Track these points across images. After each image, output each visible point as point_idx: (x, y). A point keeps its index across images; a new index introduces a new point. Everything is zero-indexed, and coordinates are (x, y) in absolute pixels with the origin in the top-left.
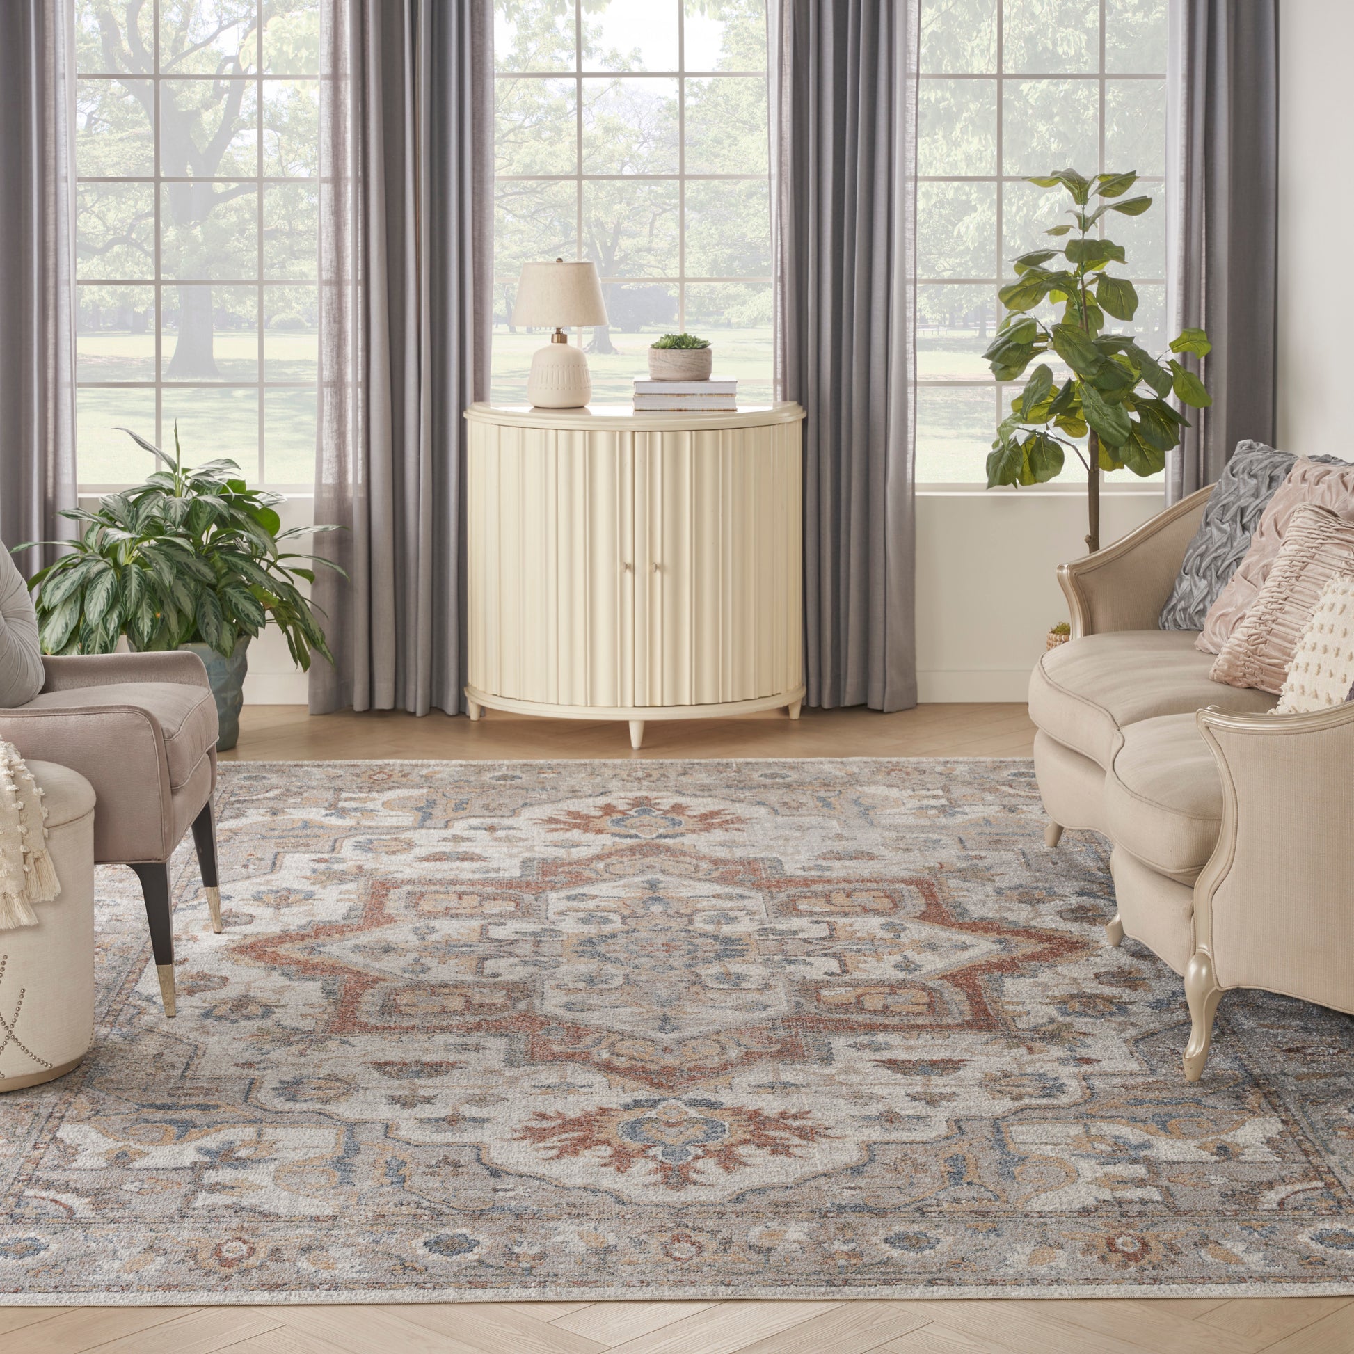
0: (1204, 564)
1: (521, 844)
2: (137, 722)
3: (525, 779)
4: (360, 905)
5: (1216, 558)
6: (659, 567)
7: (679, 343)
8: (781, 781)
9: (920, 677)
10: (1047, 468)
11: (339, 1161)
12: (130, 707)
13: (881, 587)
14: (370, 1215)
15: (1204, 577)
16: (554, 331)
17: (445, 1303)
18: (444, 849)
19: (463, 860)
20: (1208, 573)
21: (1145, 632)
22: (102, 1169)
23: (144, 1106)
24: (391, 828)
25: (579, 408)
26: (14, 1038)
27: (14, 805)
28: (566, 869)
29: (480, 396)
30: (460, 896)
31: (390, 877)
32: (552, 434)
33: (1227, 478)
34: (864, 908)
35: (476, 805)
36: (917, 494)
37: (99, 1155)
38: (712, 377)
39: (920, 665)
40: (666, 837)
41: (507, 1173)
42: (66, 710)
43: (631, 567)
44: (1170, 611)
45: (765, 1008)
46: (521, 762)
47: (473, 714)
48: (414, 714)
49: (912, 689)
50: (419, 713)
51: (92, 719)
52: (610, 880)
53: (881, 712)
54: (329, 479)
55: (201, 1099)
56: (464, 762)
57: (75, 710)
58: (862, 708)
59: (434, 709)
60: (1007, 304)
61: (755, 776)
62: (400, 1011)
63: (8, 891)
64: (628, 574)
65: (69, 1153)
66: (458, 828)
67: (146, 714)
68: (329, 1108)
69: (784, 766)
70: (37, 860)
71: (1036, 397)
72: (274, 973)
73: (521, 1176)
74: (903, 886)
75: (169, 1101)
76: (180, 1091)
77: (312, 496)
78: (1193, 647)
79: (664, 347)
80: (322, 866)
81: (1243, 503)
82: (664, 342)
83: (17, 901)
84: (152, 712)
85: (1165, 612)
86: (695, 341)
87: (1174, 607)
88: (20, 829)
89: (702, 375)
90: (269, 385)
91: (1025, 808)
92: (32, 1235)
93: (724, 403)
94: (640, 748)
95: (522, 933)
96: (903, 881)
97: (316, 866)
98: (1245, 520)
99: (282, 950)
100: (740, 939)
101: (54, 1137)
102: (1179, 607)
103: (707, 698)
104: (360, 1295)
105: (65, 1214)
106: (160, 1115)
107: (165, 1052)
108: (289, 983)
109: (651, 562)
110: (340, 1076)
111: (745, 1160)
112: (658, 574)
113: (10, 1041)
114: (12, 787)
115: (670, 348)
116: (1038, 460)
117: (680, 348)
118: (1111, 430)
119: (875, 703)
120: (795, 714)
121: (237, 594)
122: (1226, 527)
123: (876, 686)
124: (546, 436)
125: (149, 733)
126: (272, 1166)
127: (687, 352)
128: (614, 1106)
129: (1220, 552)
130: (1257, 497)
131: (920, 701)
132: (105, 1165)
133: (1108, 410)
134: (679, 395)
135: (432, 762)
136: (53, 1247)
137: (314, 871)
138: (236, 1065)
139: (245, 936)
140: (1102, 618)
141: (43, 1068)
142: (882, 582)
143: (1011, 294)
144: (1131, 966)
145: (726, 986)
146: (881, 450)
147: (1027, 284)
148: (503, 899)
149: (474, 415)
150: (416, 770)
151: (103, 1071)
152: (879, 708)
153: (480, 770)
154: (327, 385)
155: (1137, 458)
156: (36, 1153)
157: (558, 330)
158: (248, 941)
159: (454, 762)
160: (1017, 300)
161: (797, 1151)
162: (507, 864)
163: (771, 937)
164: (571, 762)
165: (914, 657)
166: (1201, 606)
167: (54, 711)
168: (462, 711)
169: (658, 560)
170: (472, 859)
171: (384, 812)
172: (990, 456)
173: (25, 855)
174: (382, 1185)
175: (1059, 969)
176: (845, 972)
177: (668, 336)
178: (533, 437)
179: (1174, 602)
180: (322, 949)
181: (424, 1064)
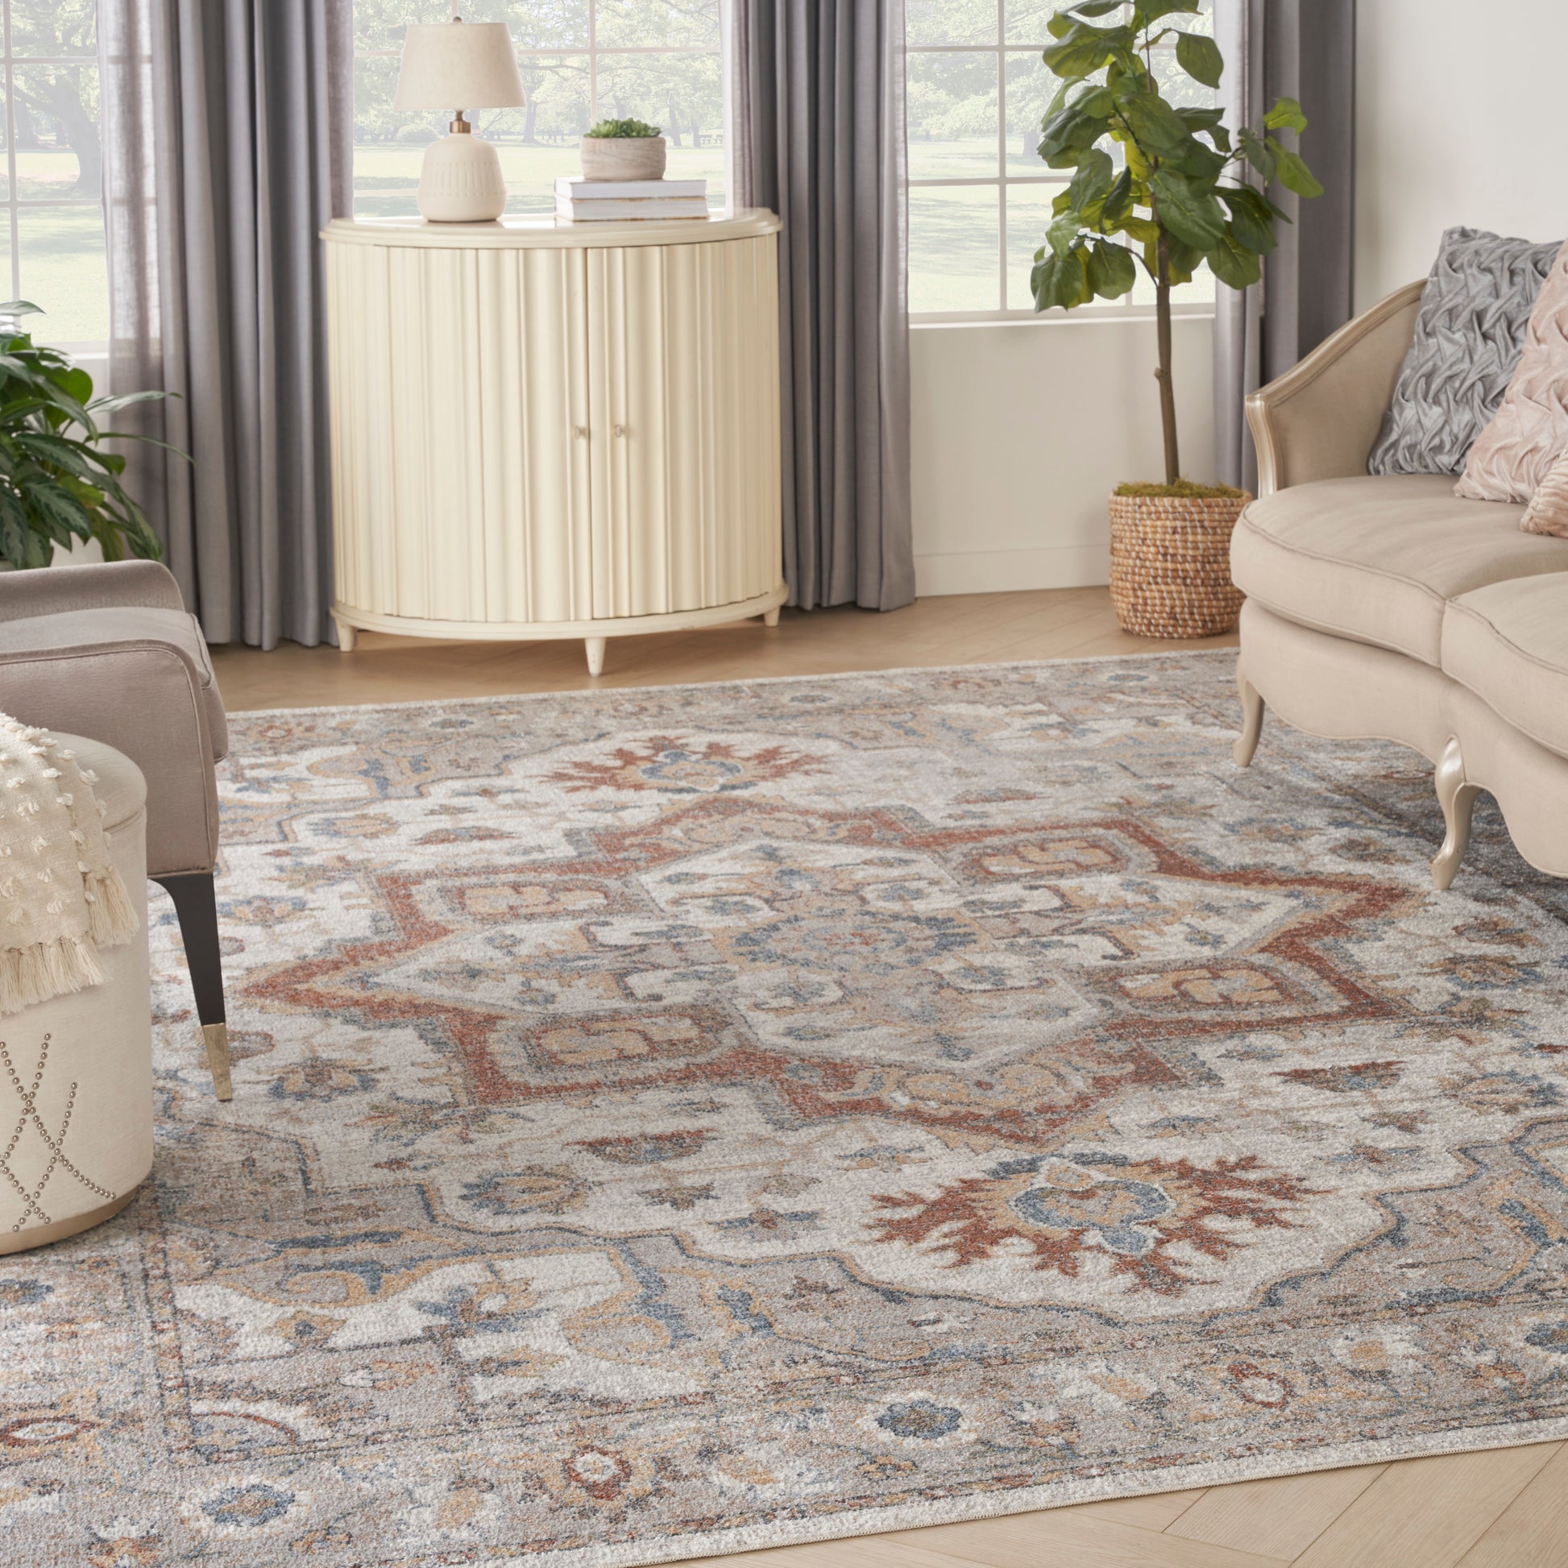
0: (1434, 387)
1: (542, 811)
2: (165, 663)
3: (478, 724)
4: (383, 911)
5: (1450, 378)
6: (625, 431)
7: (625, 130)
8: (824, 705)
9: (917, 563)
10: (1114, 283)
11: (645, 1302)
12: (150, 642)
13: (875, 449)
14: (761, 1384)
15: (1436, 402)
16: (453, 117)
17: (984, 1519)
18: (442, 826)
19: (481, 838)
20: (1443, 398)
21: (1354, 479)
22: (289, 1355)
23: (283, 1245)
24: (345, 801)
25: (490, 221)
26: (63, 1159)
27: (60, 800)
28: (638, 840)
29: (339, 212)
30: (516, 887)
31: (396, 869)
32: (470, 255)
33: (1447, 275)
34: (1078, 864)
35: (440, 760)
36: (912, 326)
37: (268, 1331)
38: (665, 177)
39: (917, 549)
40: (734, 787)
41: (909, 1294)
42: (50, 652)
43: (587, 433)
44: (1387, 451)
45: (1066, 1012)
46: (460, 701)
47: (345, 641)
48: (259, 648)
49: (910, 578)
50: (267, 646)
51: (93, 662)
52: (707, 852)
53: (877, 610)
54: (126, 332)
55: (362, 1225)
56: (378, 707)
57: (64, 651)
58: (853, 606)
59: (287, 640)
60: (1056, 69)
61: (785, 699)
62: (562, 1063)
63: (66, 934)
64: (582, 442)
65: (220, 1334)
66: (439, 794)
67: (176, 650)
68: (569, 1219)
69: (812, 685)
70: (102, 881)
71: (1089, 193)
72: (332, 1021)
73: (936, 1297)
74: (1101, 831)
75: (317, 1232)
76: (322, 1216)
77: (106, 356)
78: (1452, 493)
79: (606, 136)
80: (286, 861)
81: (1478, 304)
82: (604, 129)
83: (81, 949)
84: (186, 650)
85: (1379, 453)
86: (646, 127)
87: (1395, 444)
88: (75, 835)
89: (655, 173)
90: (22, 204)
91: (1165, 719)
92: (253, 1479)
93: (691, 209)
94: (603, 674)
95: (648, 934)
96: (1095, 825)
97: (278, 861)
98: (1485, 327)
99: (319, 984)
100: (950, 920)
101: (176, 1311)
102: (1403, 443)
103: (687, 604)
104: (848, 1522)
105: (283, 1437)
106: (316, 1257)
107: (255, 1155)
108: (366, 1034)
109: (614, 426)
110: (547, 1168)
111: (1229, 1238)
112: (622, 441)
113: (58, 1165)
114: (51, 772)
115: (615, 136)
116: (1100, 273)
117: (629, 136)
118: (1197, 230)
119: (868, 599)
120: (772, 620)
121: (47, 491)
122: (1458, 336)
123: (870, 576)
124: (462, 257)
125: (184, 679)
126: (553, 1320)
127: (639, 142)
128: (980, 1176)
129: (1455, 369)
130: (1497, 296)
131: (918, 593)
132: (288, 1347)
133: (1192, 204)
134: (632, 199)
135: (334, 709)
136: (303, 1496)
137: (281, 869)
138: (377, 1166)
139: (249, 970)
140: (1299, 463)
141: (104, 1201)
142: (876, 442)
143: (1058, 58)
144: (1490, 915)
145: (988, 987)
146: (873, 269)
147: (1080, 43)
148: (581, 888)
149: (333, 235)
150: (320, 721)
151: (181, 1193)
152: (873, 605)
153: (409, 716)
154: (116, 202)
155: (1230, 266)
156: (165, 1340)
157: (459, 115)
158: (261, 977)
159: (363, 707)
160: (1070, 64)
161: (1287, 1216)
162: (545, 839)
163: (989, 913)
164: (523, 697)
165: (910, 538)
166: (1436, 441)
167: (31, 654)
168: (325, 641)
169: (621, 421)
170: (491, 837)
171: (317, 781)
172: (1035, 271)
173: (84, 875)
174: (741, 1336)
175: (1402, 925)
176: (1128, 953)
177: (606, 122)
178: (441, 262)
179: (1394, 437)
180: (376, 979)
181: (658, 1138)
